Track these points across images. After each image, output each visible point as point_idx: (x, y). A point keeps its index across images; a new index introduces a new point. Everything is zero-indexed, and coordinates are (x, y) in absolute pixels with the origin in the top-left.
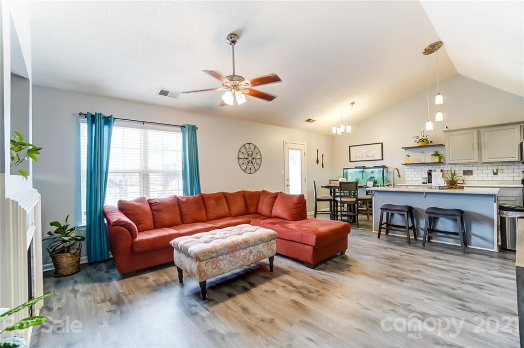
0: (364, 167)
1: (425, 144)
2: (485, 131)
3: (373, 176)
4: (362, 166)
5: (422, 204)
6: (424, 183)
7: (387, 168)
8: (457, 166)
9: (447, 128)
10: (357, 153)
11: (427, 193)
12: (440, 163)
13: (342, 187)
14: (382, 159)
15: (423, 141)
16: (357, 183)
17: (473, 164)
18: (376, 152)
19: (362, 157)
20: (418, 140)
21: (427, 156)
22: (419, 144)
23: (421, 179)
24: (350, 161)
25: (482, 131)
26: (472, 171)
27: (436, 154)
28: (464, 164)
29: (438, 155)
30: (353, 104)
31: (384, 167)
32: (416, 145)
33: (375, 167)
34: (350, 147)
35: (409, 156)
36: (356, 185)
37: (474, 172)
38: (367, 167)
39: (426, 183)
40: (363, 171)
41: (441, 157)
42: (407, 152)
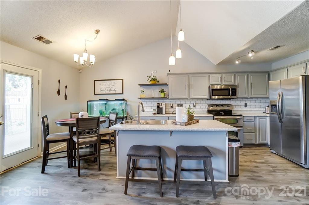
0: (107, 100)
1: (155, 83)
2: (192, 77)
3: (115, 108)
4: (105, 99)
5: (171, 143)
6: (154, 114)
7: (127, 101)
8: (174, 101)
9: (170, 71)
10: (101, 87)
11: (171, 132)
12: (164, 98)
13: (80, 124)
14: (123, 93)
15: (154, 80)
16: (99, 118)
17: (183, 99)
18: (117, 87)
19: (105, 91)
20: (150, 79)
21: (155, 92)
22: (151, 83)
23: (152, 110)
24: (95, 94)
25: (190, 76)
26: (182, 104)
27: (162, 91)
28: (178, 99)
29: (163, 92)
30: (98, 32)
31: (124, 100)
32: (149, 82)
33: (116, 100)
34: (95, 81)
35: (143, 92)
36: (97, 121)
37: (184, 105)
38: (109, 100)
39: (156, 114)
40: (106, 104)
41: (165, 93)
42: (142, 88)
